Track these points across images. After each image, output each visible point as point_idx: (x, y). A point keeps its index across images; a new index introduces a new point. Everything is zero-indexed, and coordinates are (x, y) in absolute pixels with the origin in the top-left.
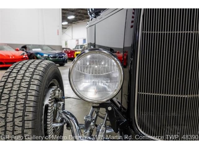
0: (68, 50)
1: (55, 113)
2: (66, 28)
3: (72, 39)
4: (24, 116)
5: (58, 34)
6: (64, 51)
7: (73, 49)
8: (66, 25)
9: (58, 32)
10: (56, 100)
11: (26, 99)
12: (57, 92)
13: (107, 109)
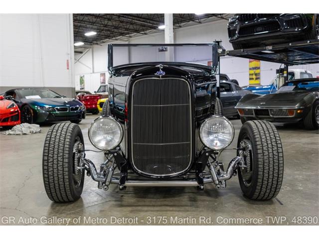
0: (86, 95)
1: (79, 159)
2: (81, 53)
3: (93, 72)
4: (63, 155)
5: (68, 69)
6: (79, 97)
7: (95, 92)
8: (80, 47)
9: (68, 65)
10: (79, 151)
11: (64, 147)
12: (80, 145)
13: (114, 155)
